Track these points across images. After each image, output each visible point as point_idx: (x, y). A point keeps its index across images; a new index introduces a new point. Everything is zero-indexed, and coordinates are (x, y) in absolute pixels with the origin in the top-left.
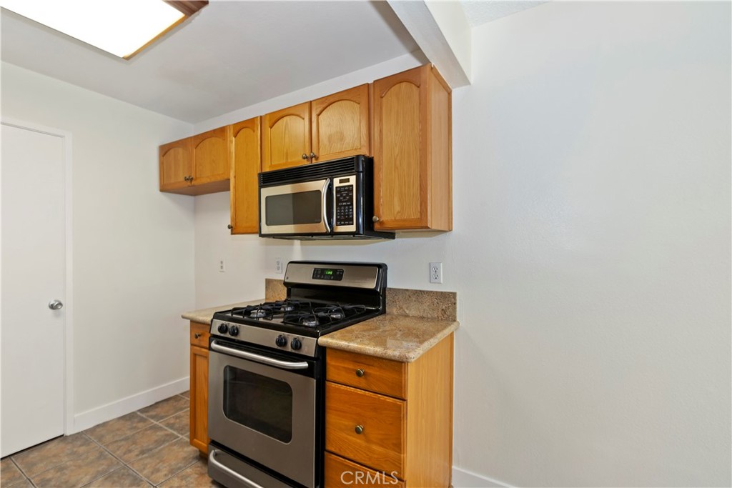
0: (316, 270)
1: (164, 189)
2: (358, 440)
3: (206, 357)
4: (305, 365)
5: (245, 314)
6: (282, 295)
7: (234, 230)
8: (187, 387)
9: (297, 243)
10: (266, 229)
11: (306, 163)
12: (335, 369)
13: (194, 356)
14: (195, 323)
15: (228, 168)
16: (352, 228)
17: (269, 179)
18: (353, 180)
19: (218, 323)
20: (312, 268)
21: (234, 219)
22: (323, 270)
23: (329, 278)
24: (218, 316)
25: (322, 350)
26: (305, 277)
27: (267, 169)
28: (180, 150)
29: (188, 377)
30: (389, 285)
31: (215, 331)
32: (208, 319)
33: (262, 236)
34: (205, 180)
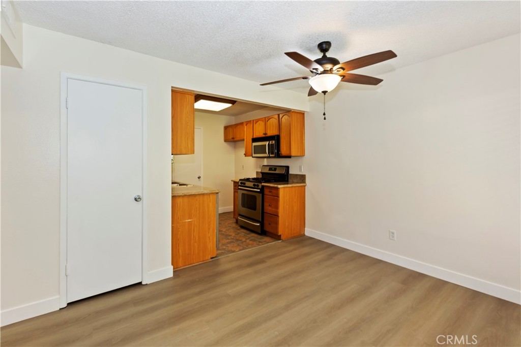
0: (270, 168)
1: (226, 141)
2: (270, 208)
3: (237, 192)
4: (259, 190)
5: (248, 180)
6: (260, 176)
7: (246, 155)
8: (232, 210)
9: (265, 159)
10: (254, 155)
11: (264, 136)
12: (266, 191)
13: (234, 192)
14: (235, 182)
15: (244, 135)
16: (273, 155)
17: (254, 140)
18: (274, 142)
19: (240, 182)
20: (268, 168)
21: (246, 152)
22: (271, 168)
23: (273, 170)
24: (240, 180)
25: (263, 186)
26: (267, 170)
27: (254, 137)
28: (230, 129)
29: (233, 207)
30: (290, 173)
31: (240, 184)
32: (238, 181)
33: (253, 157)
34: (237, 139)
